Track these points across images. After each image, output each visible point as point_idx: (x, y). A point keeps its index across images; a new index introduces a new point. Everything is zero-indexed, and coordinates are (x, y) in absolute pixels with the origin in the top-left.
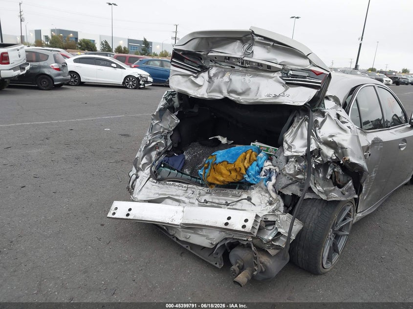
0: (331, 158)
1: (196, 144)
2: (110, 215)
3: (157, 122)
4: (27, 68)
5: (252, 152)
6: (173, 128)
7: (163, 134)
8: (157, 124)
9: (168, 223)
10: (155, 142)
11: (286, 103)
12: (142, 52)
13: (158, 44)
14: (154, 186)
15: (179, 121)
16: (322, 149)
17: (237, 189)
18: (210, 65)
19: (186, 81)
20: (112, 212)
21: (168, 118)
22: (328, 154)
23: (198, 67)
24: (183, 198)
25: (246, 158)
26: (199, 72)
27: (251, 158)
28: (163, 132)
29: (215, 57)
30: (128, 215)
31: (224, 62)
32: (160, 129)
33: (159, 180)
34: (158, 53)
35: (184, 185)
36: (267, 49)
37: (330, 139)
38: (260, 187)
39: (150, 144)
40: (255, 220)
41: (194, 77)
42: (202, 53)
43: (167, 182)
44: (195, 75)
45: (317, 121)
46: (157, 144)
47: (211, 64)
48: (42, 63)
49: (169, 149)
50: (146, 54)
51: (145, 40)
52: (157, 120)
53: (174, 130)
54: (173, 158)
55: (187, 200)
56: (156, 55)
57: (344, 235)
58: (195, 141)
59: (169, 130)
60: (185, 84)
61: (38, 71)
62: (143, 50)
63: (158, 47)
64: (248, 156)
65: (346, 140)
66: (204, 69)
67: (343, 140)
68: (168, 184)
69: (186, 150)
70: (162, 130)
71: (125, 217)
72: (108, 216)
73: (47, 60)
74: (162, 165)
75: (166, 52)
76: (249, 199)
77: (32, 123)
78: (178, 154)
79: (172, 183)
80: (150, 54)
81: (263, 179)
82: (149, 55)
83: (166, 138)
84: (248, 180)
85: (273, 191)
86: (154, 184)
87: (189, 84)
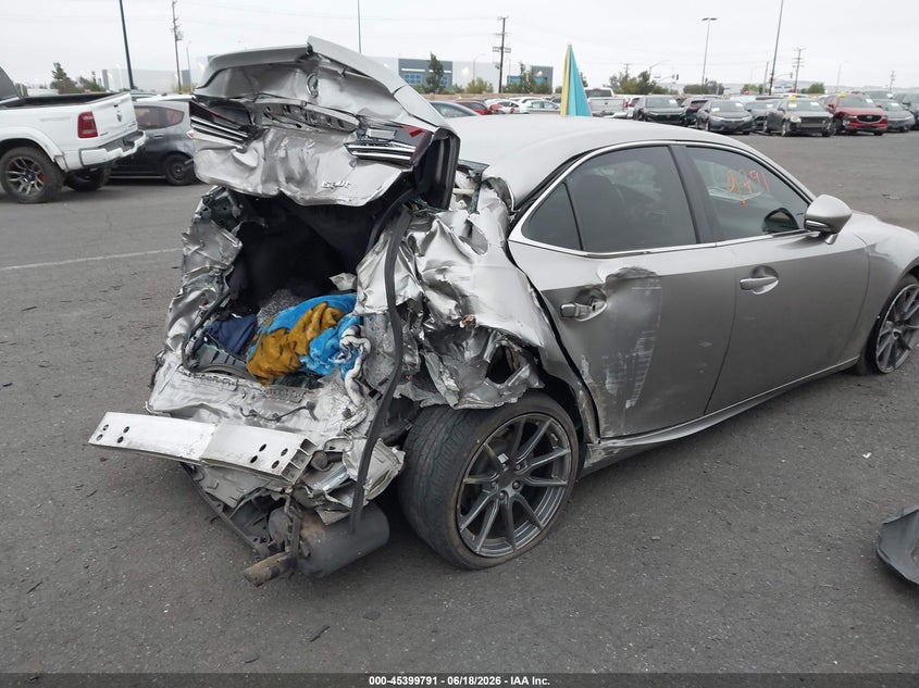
0: (449, 318)
1: (285, 292)
2: (93, 440)
3: (197, 247)
4: (140, 142)
5: (326, 307)
6: (231, 259)
7: (211, 273)
8: (195, 251)
9: (181, 458)
10: (198, 289)
11: (339, 203)
12: (427, 86)
13: (463, 65)
14: (186, 383)
15: (241, 244)
16: (430, 298)
17: (304, 386)
18: (264, 123)
19: (225, 160)
20: (99, 434)
21: (217, 238)
22: (442, 310)
23: (241, 130)
24: (225, 408)
25: (310, 322)
26: (247, 141)
27: (324, 321)
28: (211, 269)
29: (268, 106)
30: (121, 440)
31: (283, 115)
32: (204, 263)
33: (195, 370)
34: (465, 86)
35: (233, 380)
36: (339, 83)
37: (439, 277)
38: (335, 382)
39: (186, 294)
40: (299, 451)
41: (239, 150)
42: (242, 101)
43: (207, 375)
44: (239, 147)
45: (412, 239)
46: (203, 294)
47: (265, 121)
48: (171, 130)
49: (223, 305)
50: (437, 91)
51: (434, 58)
52: (195, 245)
53: (234, 263)
54: (231, 322)
55: (230, 411)
56: (459, 91)
57: (557, 487)
58: (281, 286)
59: (223, 265)
60: (222, 167)
61: (165, 145)
62: (429, 82)
63: (466, 71)
64: (316, 315)
65: (467, 279)
66: (254, 134)
67: (463, 278)
68: (208, 379)
69: (264, 305)
70: (208, 266)
71: (115, 444)
72: (91, 441)
73: (181, 121)
74: (206, 339)
75: (481, 81)
76: (311, 407)
77: (108, 257)
78: (244, 315)
79: (213, 375)
80: (446, 90)
81: (340, 365)
82: (441, 91)
83: (220, 282)
84: (312, 367)
85: (354, 390)
86: (185, 378)
87: (231, 166)
